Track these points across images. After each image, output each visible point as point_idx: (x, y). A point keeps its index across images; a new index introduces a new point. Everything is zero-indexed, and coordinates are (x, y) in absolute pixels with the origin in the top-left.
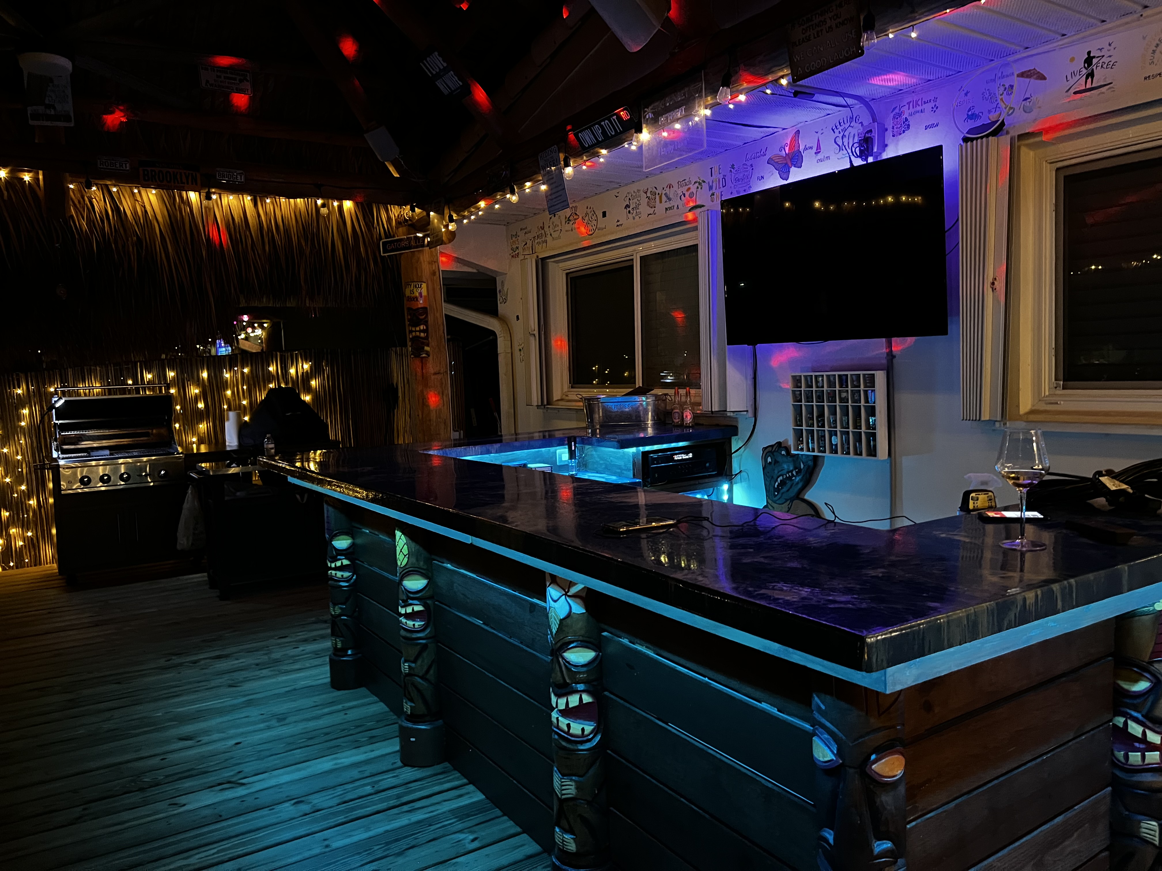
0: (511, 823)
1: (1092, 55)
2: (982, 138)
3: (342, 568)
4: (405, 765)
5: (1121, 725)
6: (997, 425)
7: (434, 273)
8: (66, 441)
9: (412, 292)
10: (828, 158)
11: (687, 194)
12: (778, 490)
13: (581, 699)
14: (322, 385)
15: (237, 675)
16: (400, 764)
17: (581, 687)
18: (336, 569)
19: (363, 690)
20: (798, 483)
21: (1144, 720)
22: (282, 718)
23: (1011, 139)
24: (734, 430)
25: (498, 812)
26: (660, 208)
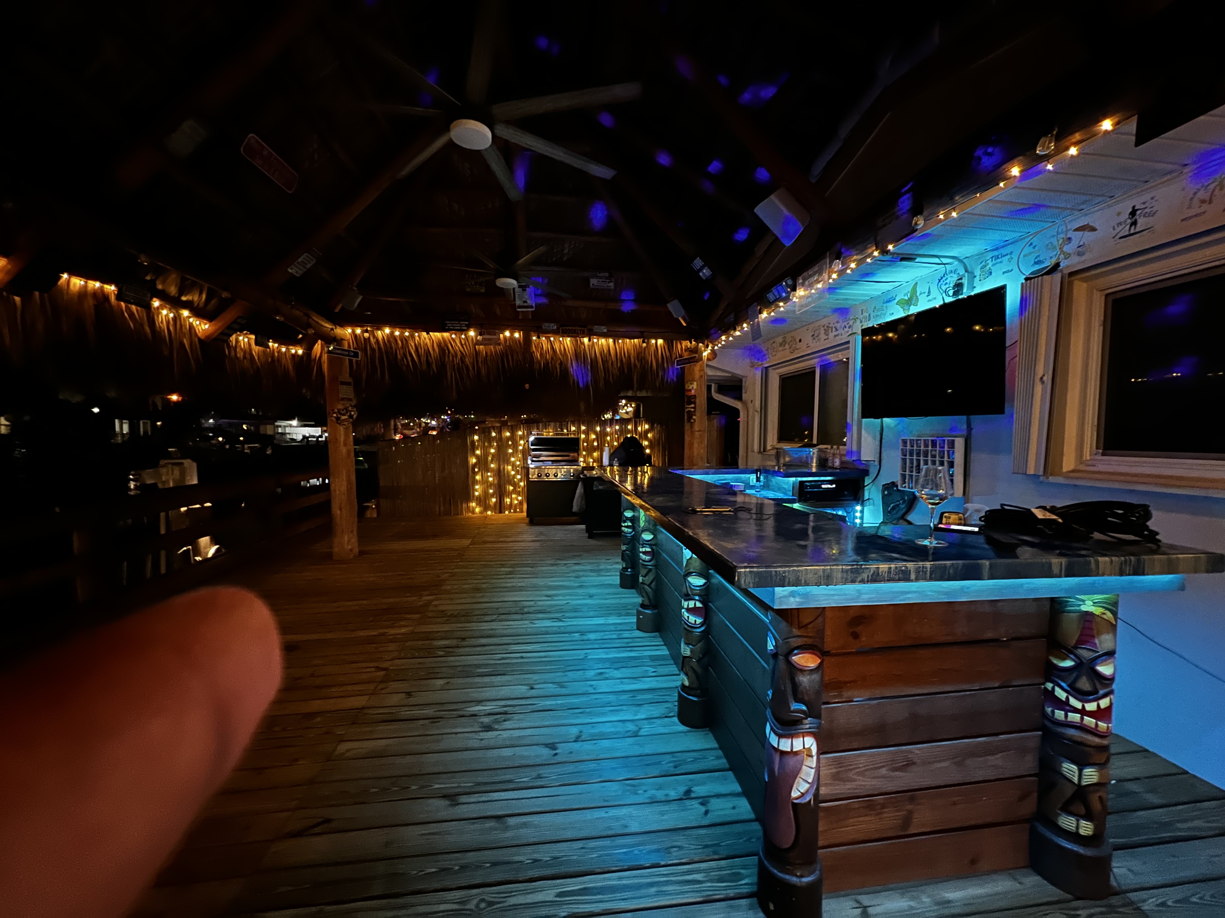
0: (676, 669)
1: (1136, 208)
2: (1038, 277)
3: (627, 527)
4: (638, 629)
5: (1050, 689)
6: (1042, 478)
7: (701, 376)
8: (535, 456)
9: (689, 387)
10: (935, 298)
11: (847, 326)
12: (890, 512)
13: (695, 604)
14: (654, 436)
15: (581, 573)
16: (635, 627)
17: (697, 598)
18: (625, 527)
19: (634, 591)
20: (903, 509)
21: (1069, 689)
22: (591, 596)
23: (1062, 277)
24: (866, 473)
25: (672, 662)
26: (831, 335)
